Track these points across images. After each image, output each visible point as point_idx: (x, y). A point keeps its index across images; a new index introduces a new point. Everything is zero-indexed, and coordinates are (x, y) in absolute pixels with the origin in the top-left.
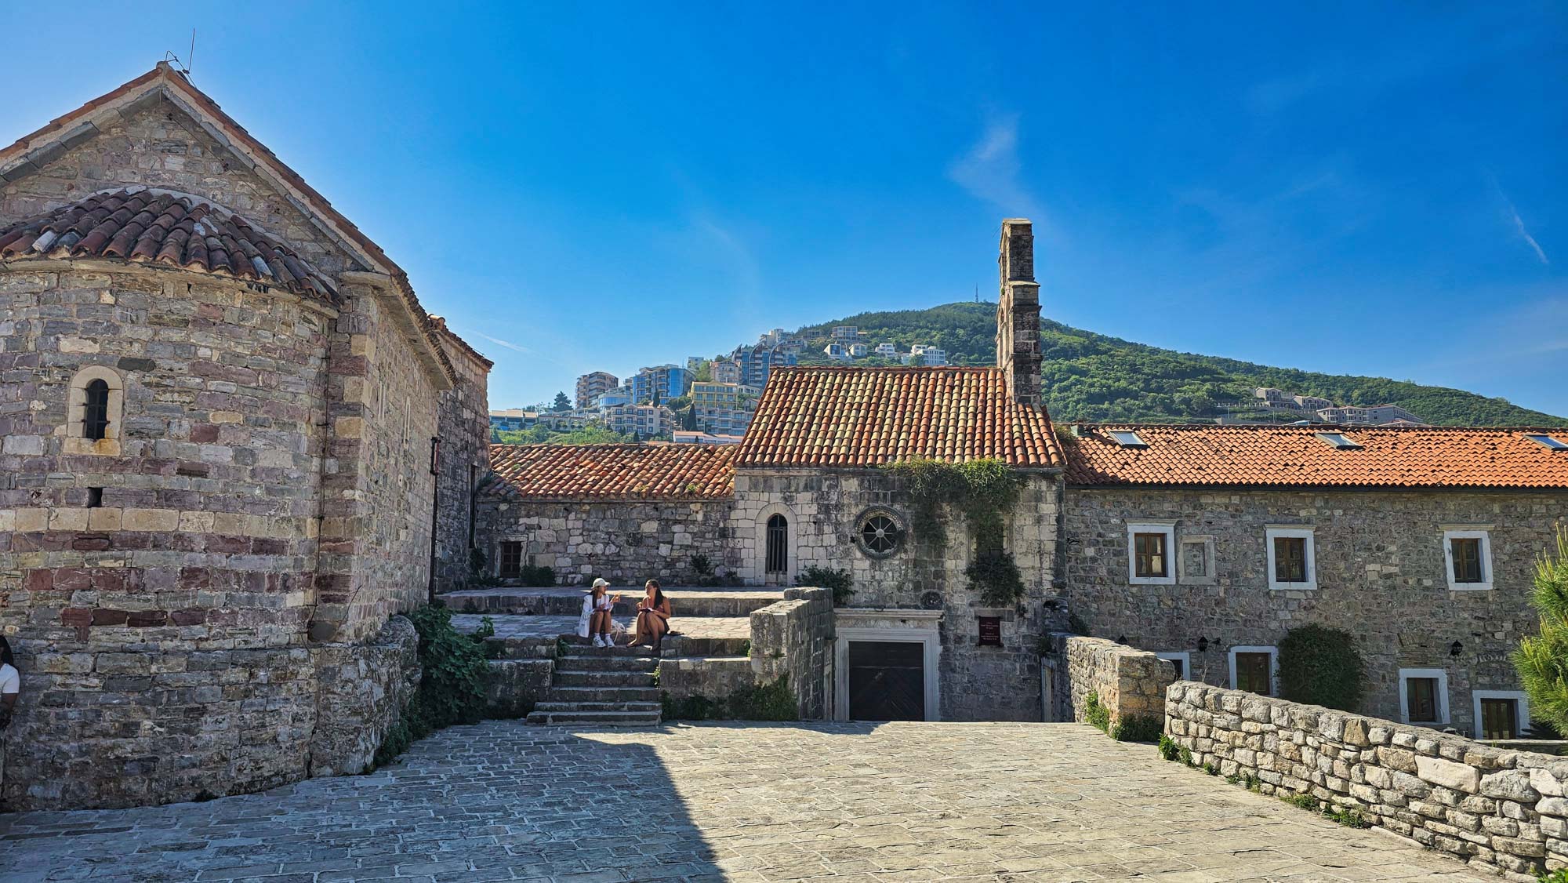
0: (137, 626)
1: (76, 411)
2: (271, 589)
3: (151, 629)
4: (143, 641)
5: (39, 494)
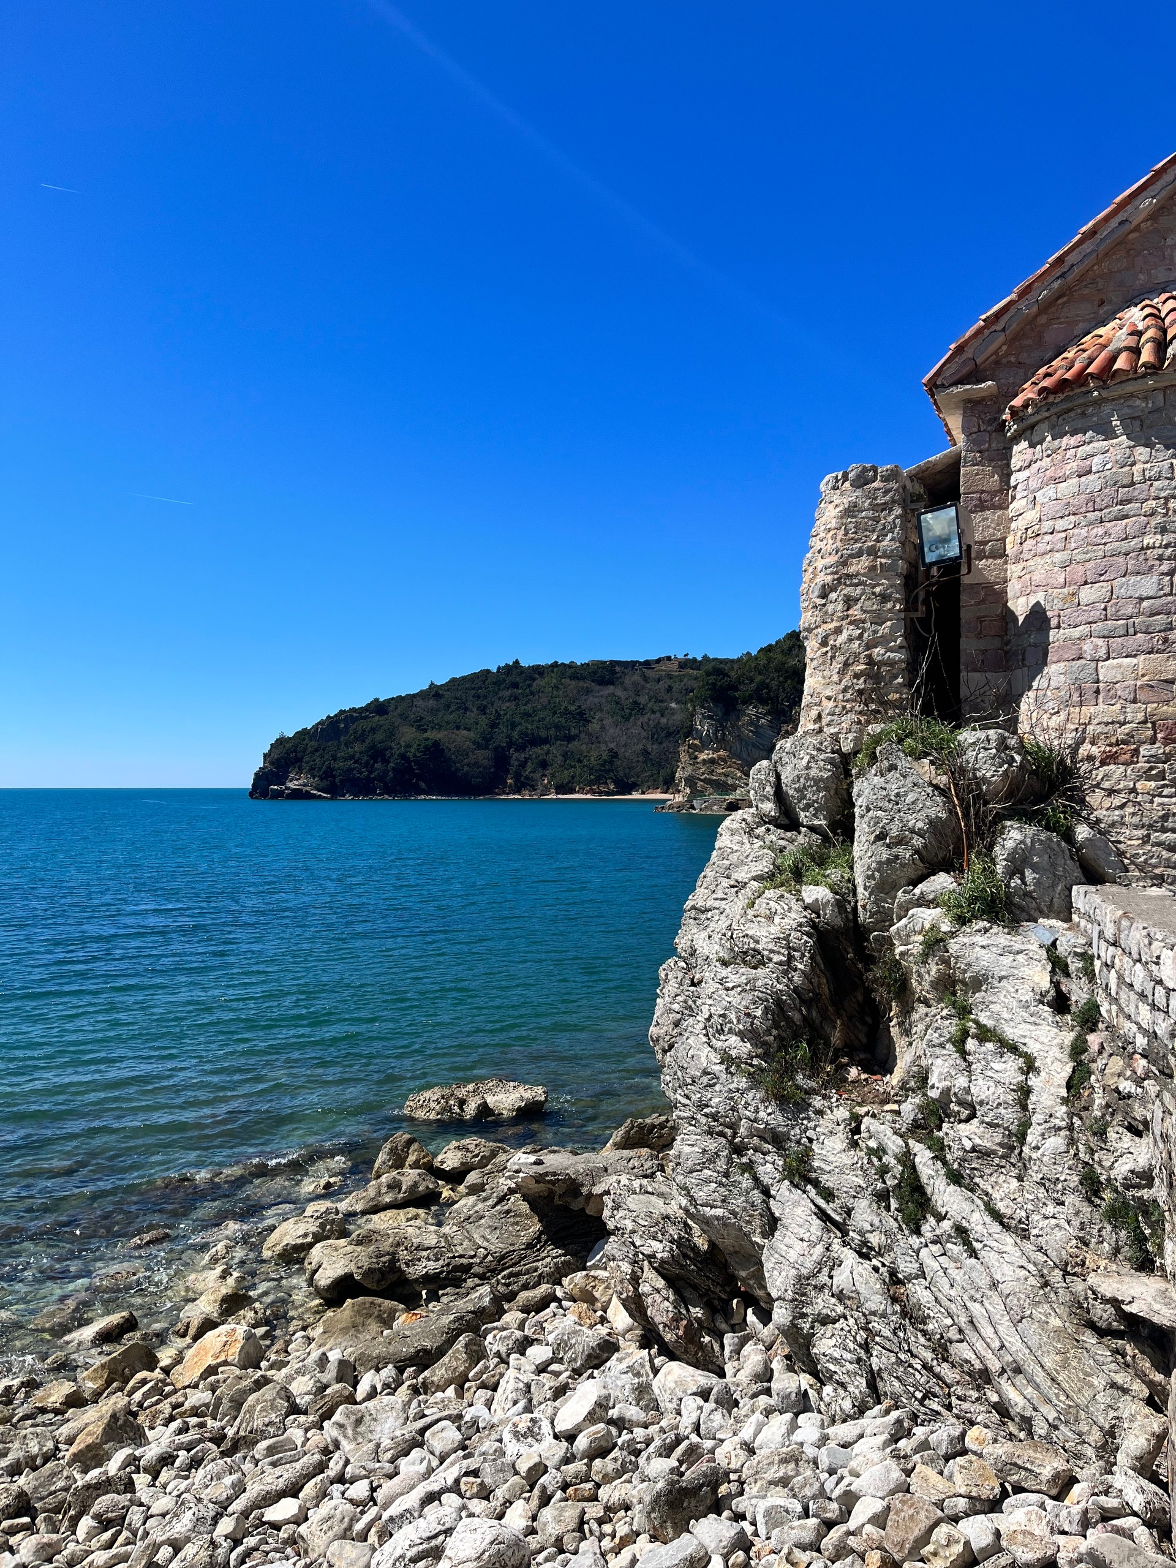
5: (1166, 640)
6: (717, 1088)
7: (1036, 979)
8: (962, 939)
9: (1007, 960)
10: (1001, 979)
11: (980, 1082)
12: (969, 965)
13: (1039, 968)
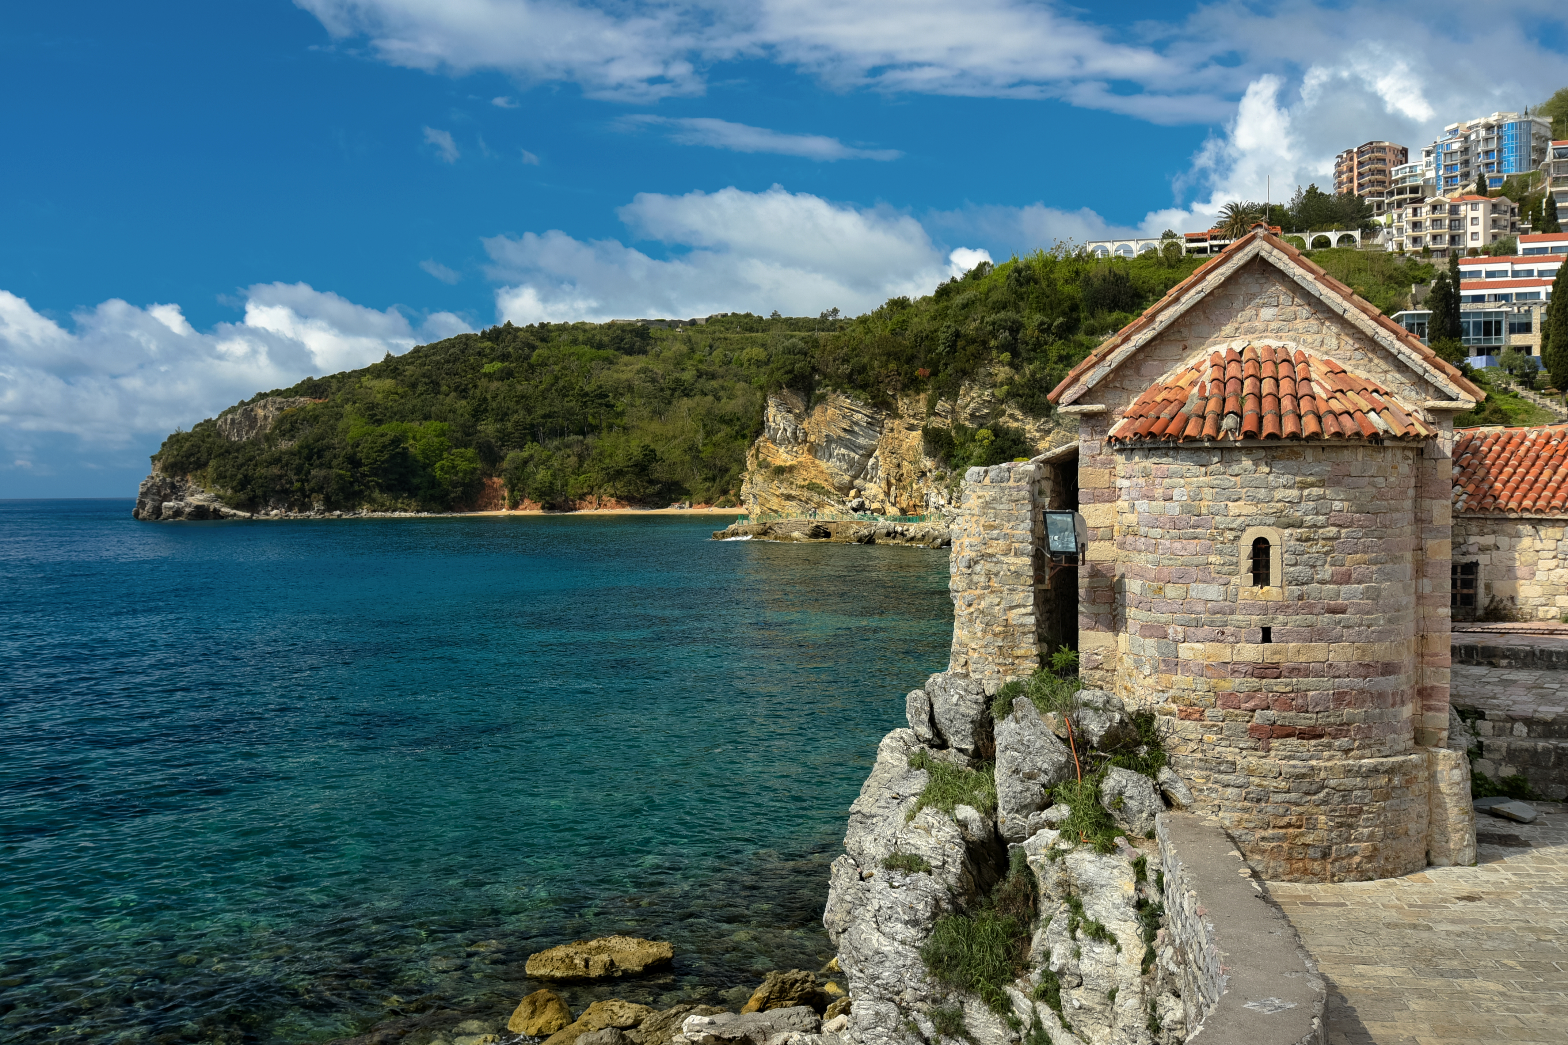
0: (1303, 738)
1: (1246, 563)
2: (1393, 705)
3: (1313, 742)
4: (1308, 751)
5: (1223, 633)
6: (887, 964)
7: (1126, 888)
8: (1076, 855)
9: (1106, 873)
10: (1102, 886)
11: (1086, 961)
12: (1080, 875)
13: (1128, 880)
